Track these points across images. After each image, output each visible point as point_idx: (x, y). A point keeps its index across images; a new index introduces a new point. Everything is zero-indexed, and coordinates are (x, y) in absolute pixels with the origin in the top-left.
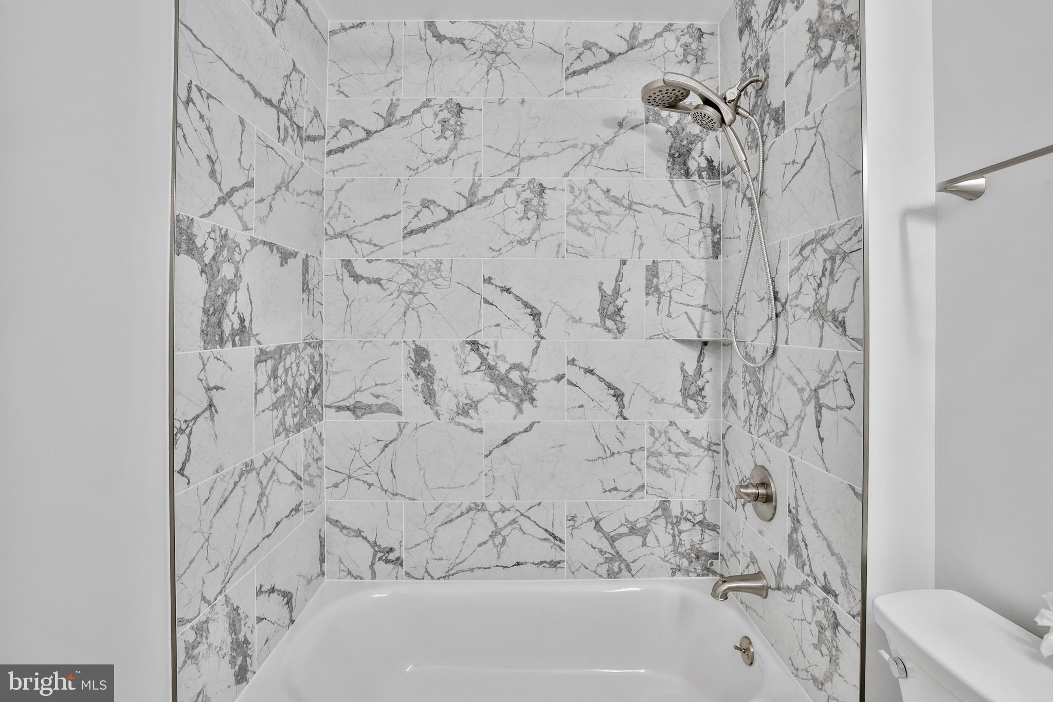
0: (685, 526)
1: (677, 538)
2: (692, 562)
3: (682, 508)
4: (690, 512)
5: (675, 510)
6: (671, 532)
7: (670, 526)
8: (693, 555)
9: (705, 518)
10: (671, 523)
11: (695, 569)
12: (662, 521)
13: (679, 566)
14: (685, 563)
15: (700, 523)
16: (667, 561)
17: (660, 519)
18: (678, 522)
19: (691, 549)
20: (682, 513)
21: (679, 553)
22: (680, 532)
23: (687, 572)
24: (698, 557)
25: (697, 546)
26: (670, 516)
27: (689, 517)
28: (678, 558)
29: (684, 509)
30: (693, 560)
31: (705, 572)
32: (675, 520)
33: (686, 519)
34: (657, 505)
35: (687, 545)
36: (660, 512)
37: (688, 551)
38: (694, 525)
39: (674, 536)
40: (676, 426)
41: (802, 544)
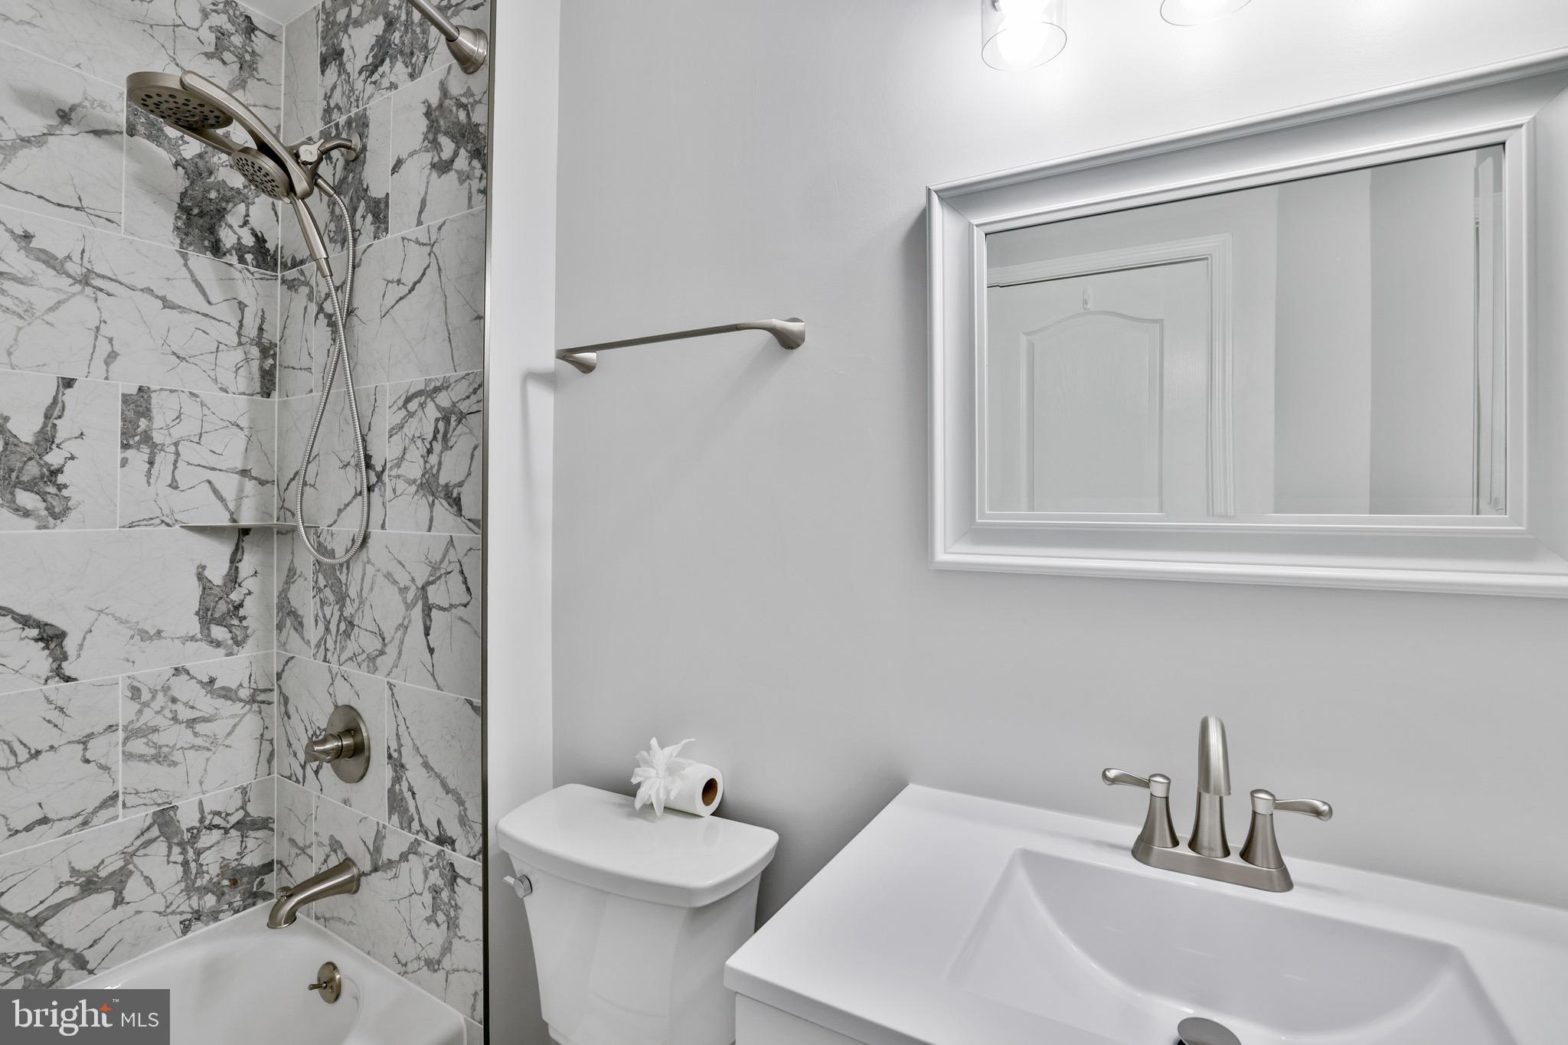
0: (207, 839)
1: (193, 865)
2: (223, 894)
3: (202, 811)
4: (219, 814)
5: (187, 817)
6: (180, 859)
7: (176, 850)
8: (226, 882)
9: (247, 814)
10: (179, 844)
11: (230, 904)
12: (161, 846)
13: (197, 911)
14: (210, 900)
15: (239, 825)
16: (173, 913)
17: (155, 845)
18: (195, 838)
19: (222, 875)
20: (202, 820)
21: (198, 888)
22: (198, 853)
23: (215, 915)
24: (234, 883)
25: (234, 864)
26: (179, 831)
27: (217, 821)
28: (195, 899)
29: (207, 810)
30: (226, 890)
31: (250, 901)
32: (187, 836)
33: (211, 827)
34: (149, 821)
35: (214, 870)
36: (155, 832)
37: (215, 880)
38: (226, 831)
39: (185, 864)
40: (188, 674)
41: (408, 795)
